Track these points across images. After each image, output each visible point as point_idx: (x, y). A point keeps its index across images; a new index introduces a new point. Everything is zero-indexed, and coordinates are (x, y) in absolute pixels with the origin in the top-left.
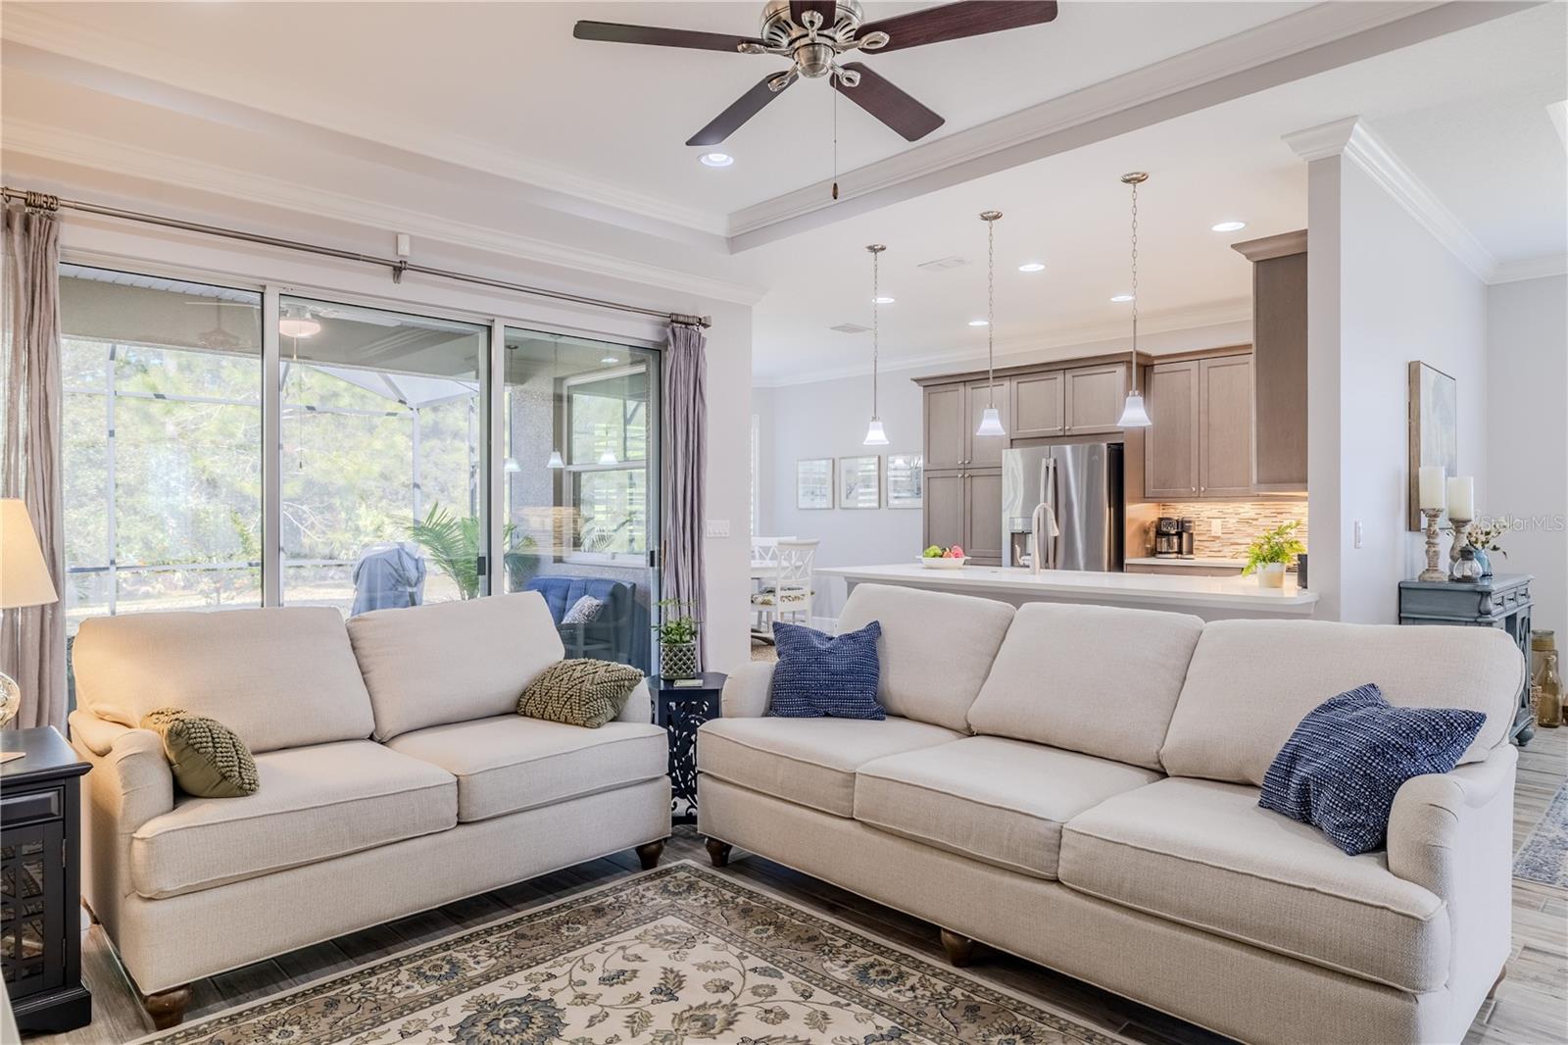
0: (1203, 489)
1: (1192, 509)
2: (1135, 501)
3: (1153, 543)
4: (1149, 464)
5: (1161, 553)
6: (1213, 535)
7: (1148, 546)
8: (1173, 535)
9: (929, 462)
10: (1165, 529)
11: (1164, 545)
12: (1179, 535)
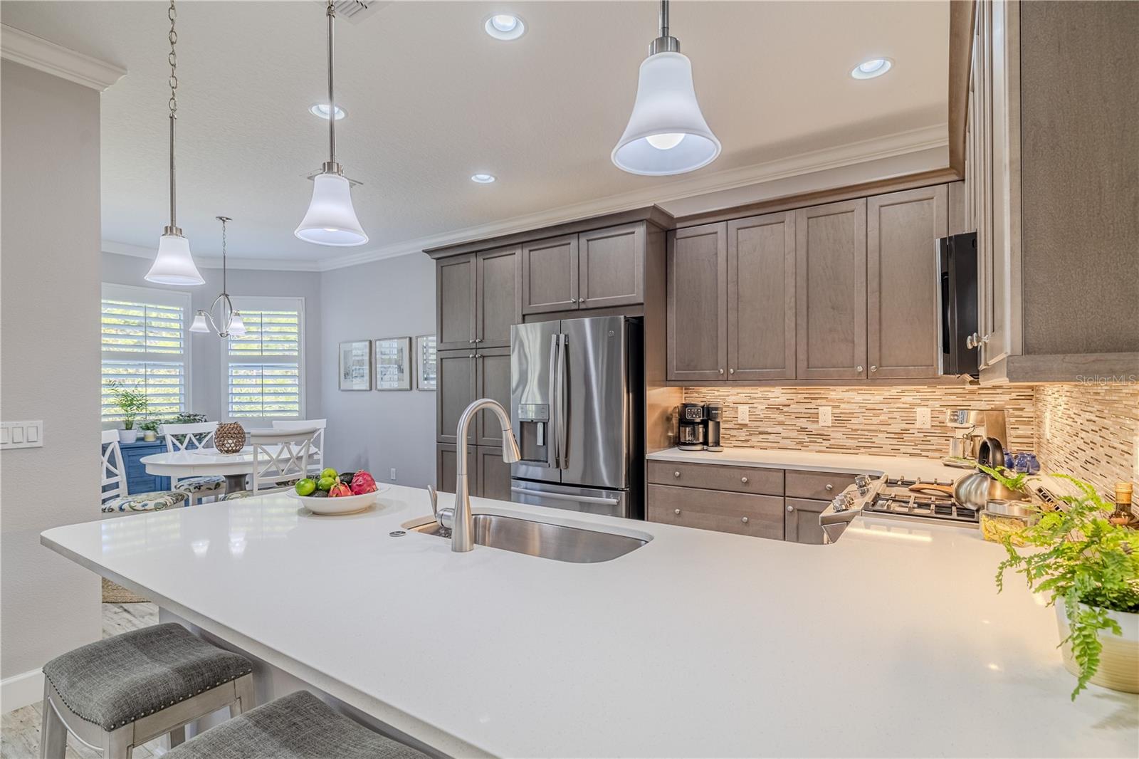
0: (732, 371)
1: (717, 393)
2: (656, 384)
3: (676, 430)
4: (672, 342)
5: (685, 444)
6: (740, 422)
7: (670, 434)
8: (699, 423)
9: (442, 342)
10: (689, 417)
11: (687, 435)
12: (705, 424)
